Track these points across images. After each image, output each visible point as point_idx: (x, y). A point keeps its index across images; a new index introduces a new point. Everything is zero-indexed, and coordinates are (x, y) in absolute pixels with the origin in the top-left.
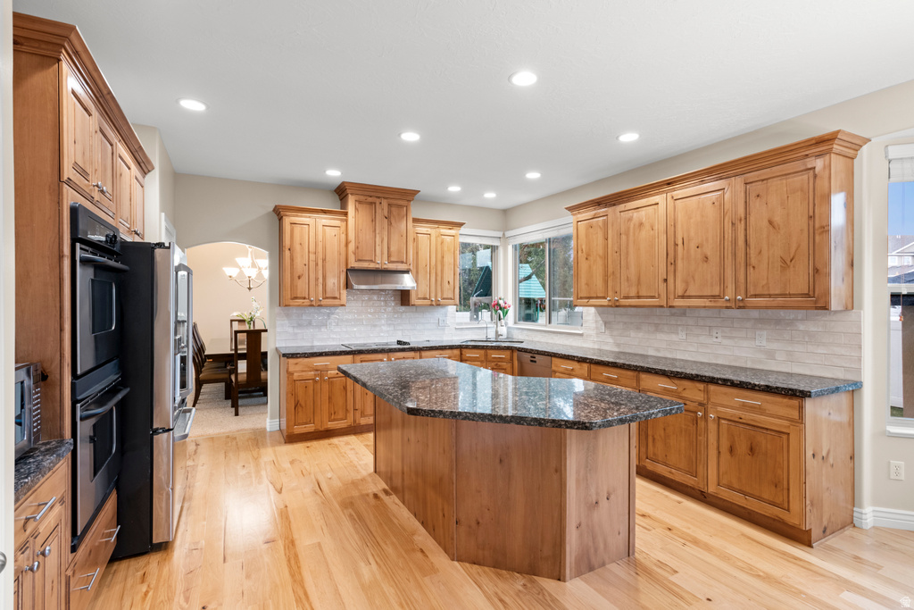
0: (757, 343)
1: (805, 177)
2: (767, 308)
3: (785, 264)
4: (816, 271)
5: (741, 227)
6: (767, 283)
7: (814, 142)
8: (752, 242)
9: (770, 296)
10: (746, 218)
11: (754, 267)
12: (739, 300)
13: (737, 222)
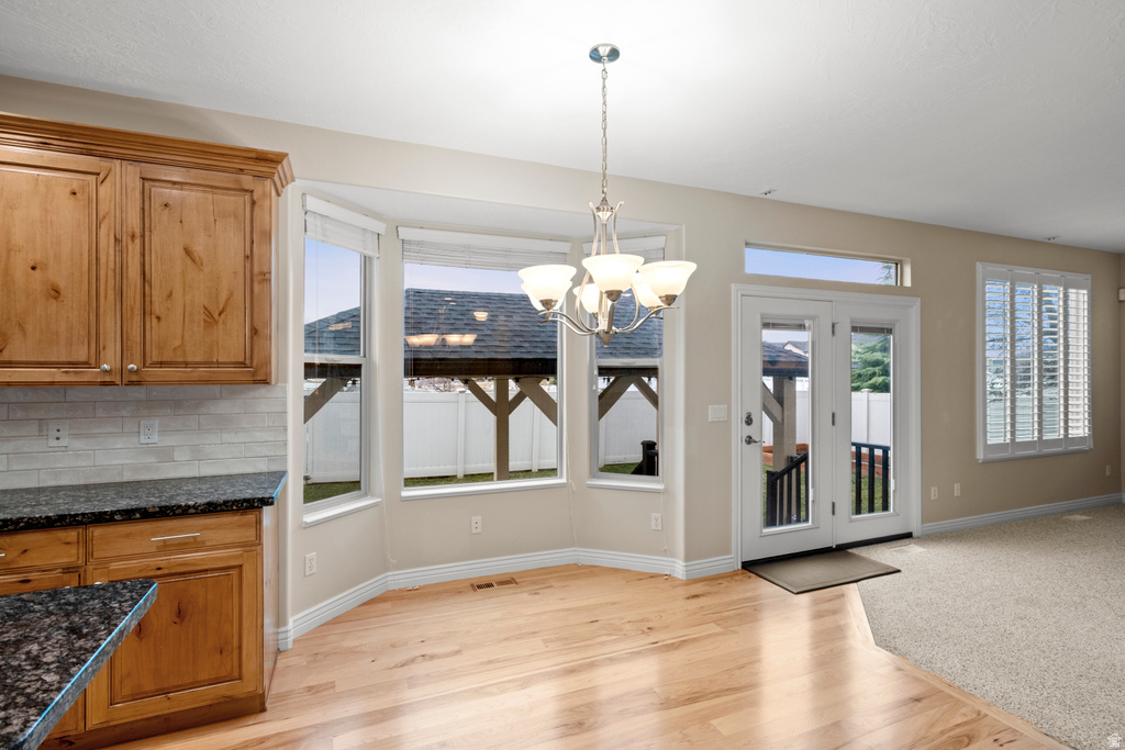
0: (143, 439)
1: (240, 200)
2: (181, 383)
3: (211, 318)
4: (255, 331)
5: (134, 249)
6: (182, 345)
7: (253, 155)
8: (156, 277)
9: (186, 364)
10: (143, 236)
11: (158, 318)
12: (131, 371)
13: (126, 239)
